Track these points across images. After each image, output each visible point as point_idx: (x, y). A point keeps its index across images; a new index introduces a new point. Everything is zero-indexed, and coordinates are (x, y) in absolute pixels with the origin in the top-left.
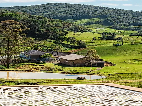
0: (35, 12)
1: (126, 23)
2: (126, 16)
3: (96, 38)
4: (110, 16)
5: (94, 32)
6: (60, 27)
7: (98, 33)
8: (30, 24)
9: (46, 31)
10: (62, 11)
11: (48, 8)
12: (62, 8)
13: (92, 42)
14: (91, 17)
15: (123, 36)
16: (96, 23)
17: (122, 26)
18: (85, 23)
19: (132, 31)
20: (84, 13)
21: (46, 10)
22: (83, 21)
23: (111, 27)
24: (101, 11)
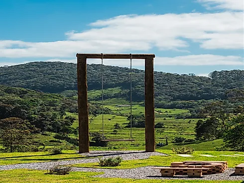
0: (9, 77)
1: (167, 96)
2: (167, 84)
3: (120, 126)
4: (139, 83)
5: (115, 112)
6: (58, 107)
7: (122, 115)
8: (13, 108)
9: (40, 118)
10: (56, 75)
11: (31, 70)
12: (56, 71)
13: (115, 134)
14: (106, 87)
15: (165, 119)
16: (116, 96)
17: (162, 101)
18: (96, 97)
19: (178, 109)
20: (94, 79)
21: (28, 75)
22: (93, 92)
23: (143, 103)
24: (123, 75)
